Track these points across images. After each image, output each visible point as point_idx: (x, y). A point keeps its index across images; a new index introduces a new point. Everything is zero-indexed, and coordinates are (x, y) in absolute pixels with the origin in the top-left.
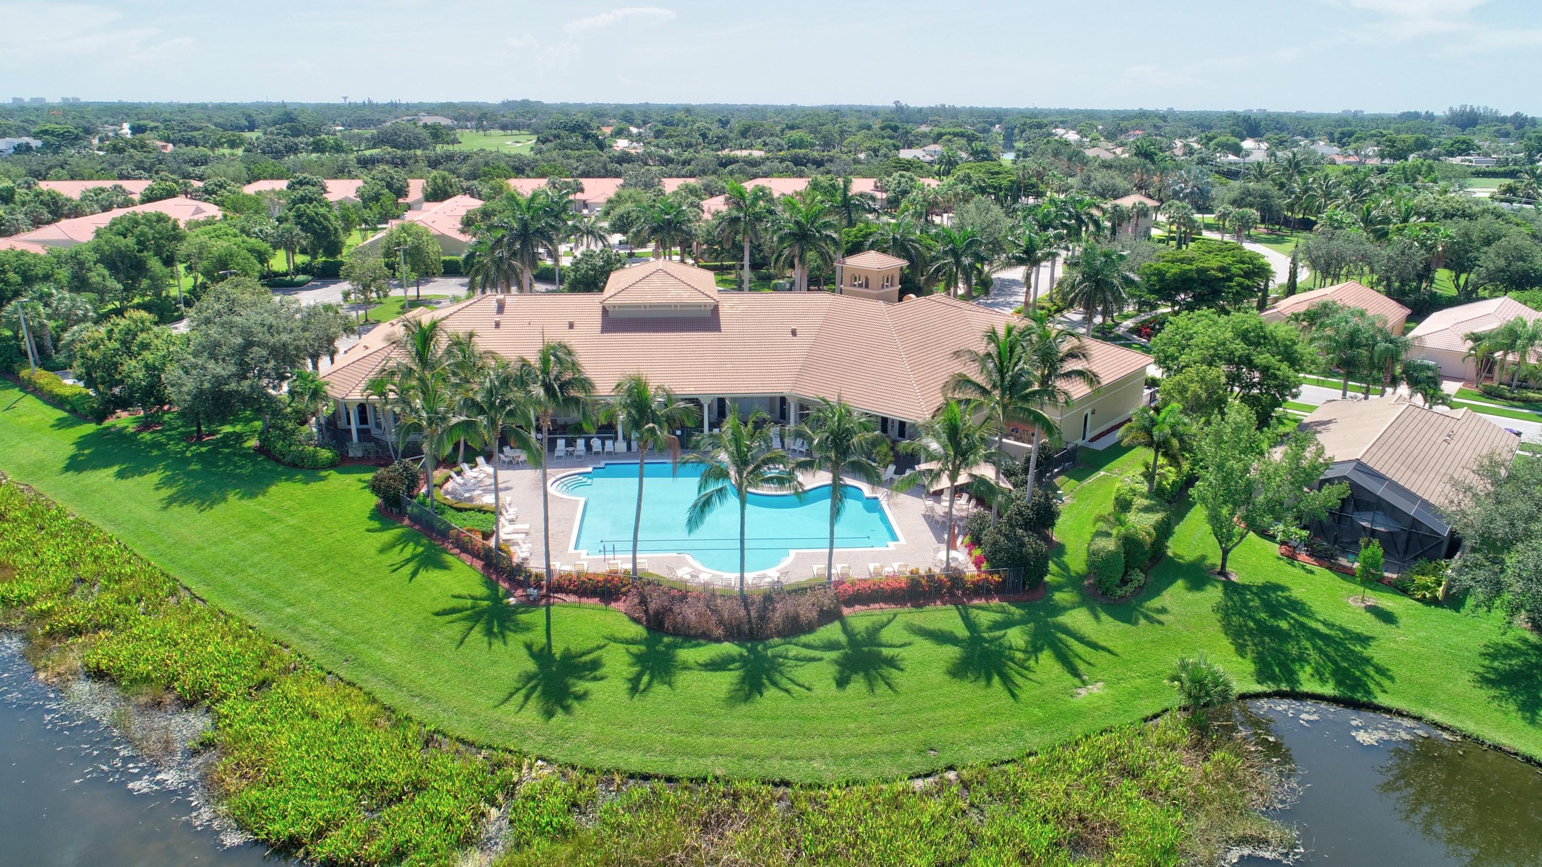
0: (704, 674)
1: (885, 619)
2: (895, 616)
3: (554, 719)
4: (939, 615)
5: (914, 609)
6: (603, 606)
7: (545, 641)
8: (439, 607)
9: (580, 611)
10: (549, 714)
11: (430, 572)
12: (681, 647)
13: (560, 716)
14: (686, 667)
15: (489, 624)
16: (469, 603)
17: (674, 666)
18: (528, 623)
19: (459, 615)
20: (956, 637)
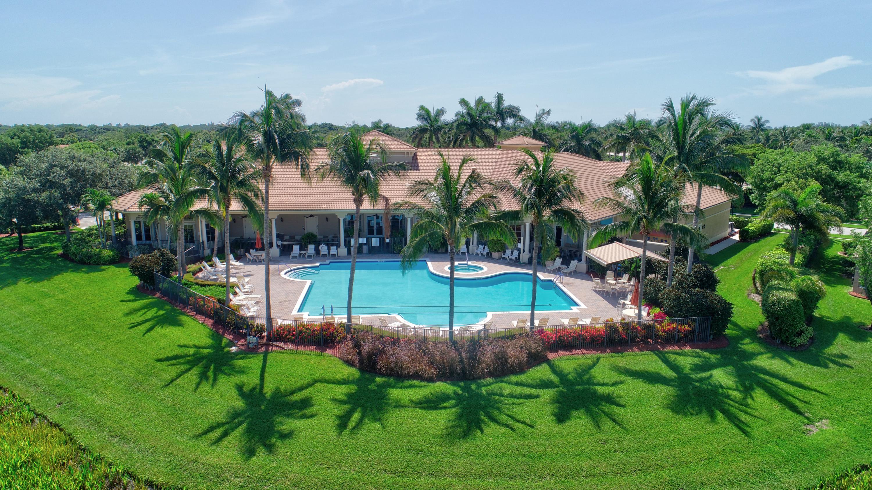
0: (419, 411)
1: (590, 362)
2: (598, 359)
3: (255, 459)
4: (640, 358)
5: (614, 354)
6: (319, 352)
7: (258, 382)
8: (164, 354)
9: (296, 357)
10: (250, 453)
11: (164, 328)
12: (393, 387)
13: (261, 455)
14: (399, 405)
15: (207, 368)
16: (192, 351)
17: (387, 404)
18: (244, 367)
19: (180, 360)
20: (664, 378)
